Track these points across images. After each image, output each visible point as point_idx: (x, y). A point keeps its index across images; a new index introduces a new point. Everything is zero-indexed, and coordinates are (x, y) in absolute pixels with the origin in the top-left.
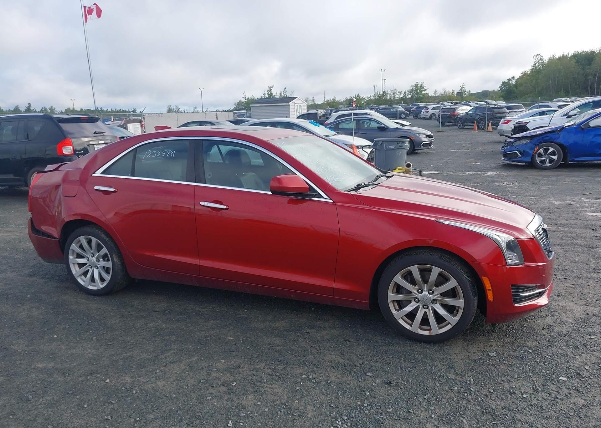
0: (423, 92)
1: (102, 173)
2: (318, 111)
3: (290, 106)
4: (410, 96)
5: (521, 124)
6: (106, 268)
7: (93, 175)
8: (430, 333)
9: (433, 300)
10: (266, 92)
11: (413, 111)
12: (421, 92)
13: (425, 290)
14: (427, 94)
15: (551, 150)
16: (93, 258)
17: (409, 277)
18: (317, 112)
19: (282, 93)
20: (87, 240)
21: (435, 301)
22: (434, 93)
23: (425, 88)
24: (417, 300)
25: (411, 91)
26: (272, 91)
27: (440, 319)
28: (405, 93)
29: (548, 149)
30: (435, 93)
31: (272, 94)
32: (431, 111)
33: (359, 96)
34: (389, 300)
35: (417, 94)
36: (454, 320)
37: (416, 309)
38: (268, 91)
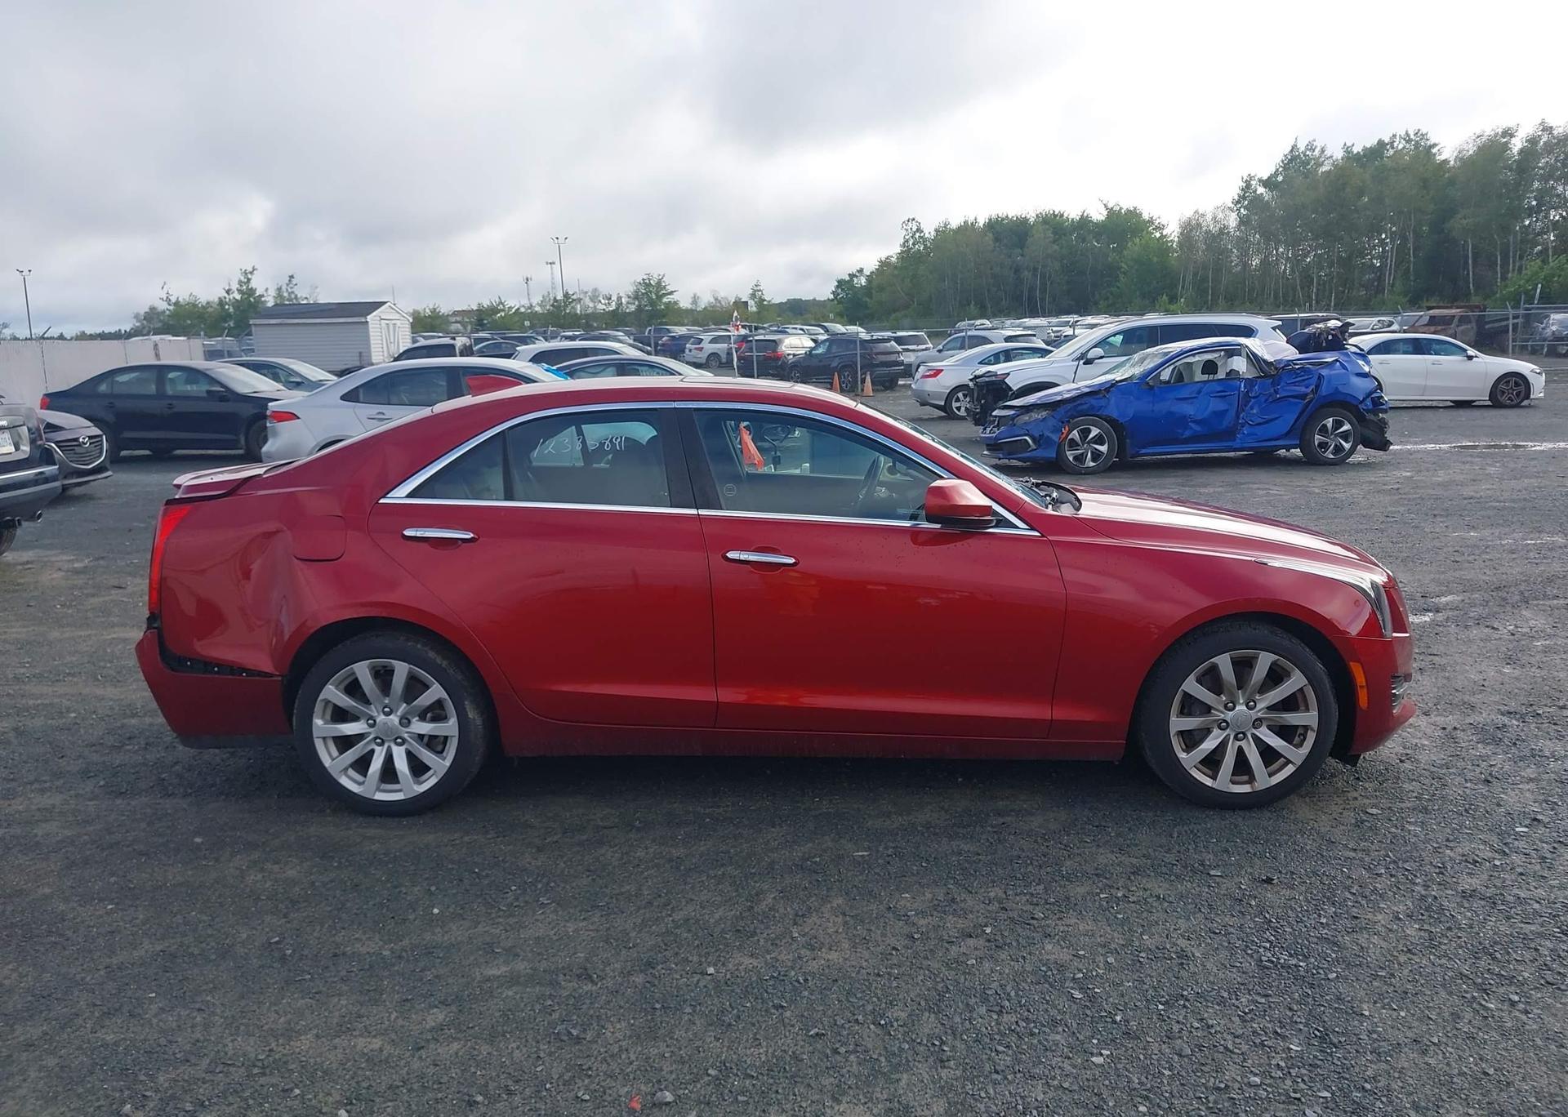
0: (665, 300)
1: (410, 495)
2: (454, 339)
3: (370, 326)
4: (633, 308)
5: (994, 379)
6: (426, 739)
7: (381, 501)
8: (1252, 787)
9: (1256, 720)
10: (235, 286)
11: (663, 345)
12: (660, 297)
13: (1241, 701)
14: (676, 303)
15: (1095, 432)
16: (391, 717)
17: (1212, 680)
18: (452, 342)
19: (284, 288)
20: (373, 672)
21: (1258, 722)
22: (690, 301)
23: (669, 288)
24: (1223, 725)
25: (636, 296)
26: (253, 284)
27: (1269, 755)
28: (620, 298)
29: (1089, 431)
30: (695, 300)
31: (252, 291)
32: (709, 348)
33: (502, 304)
34: (1173, 732)
35: (652, 303)
36: (1298, 754)
37: (1223, 746)
38: (240, 283)
